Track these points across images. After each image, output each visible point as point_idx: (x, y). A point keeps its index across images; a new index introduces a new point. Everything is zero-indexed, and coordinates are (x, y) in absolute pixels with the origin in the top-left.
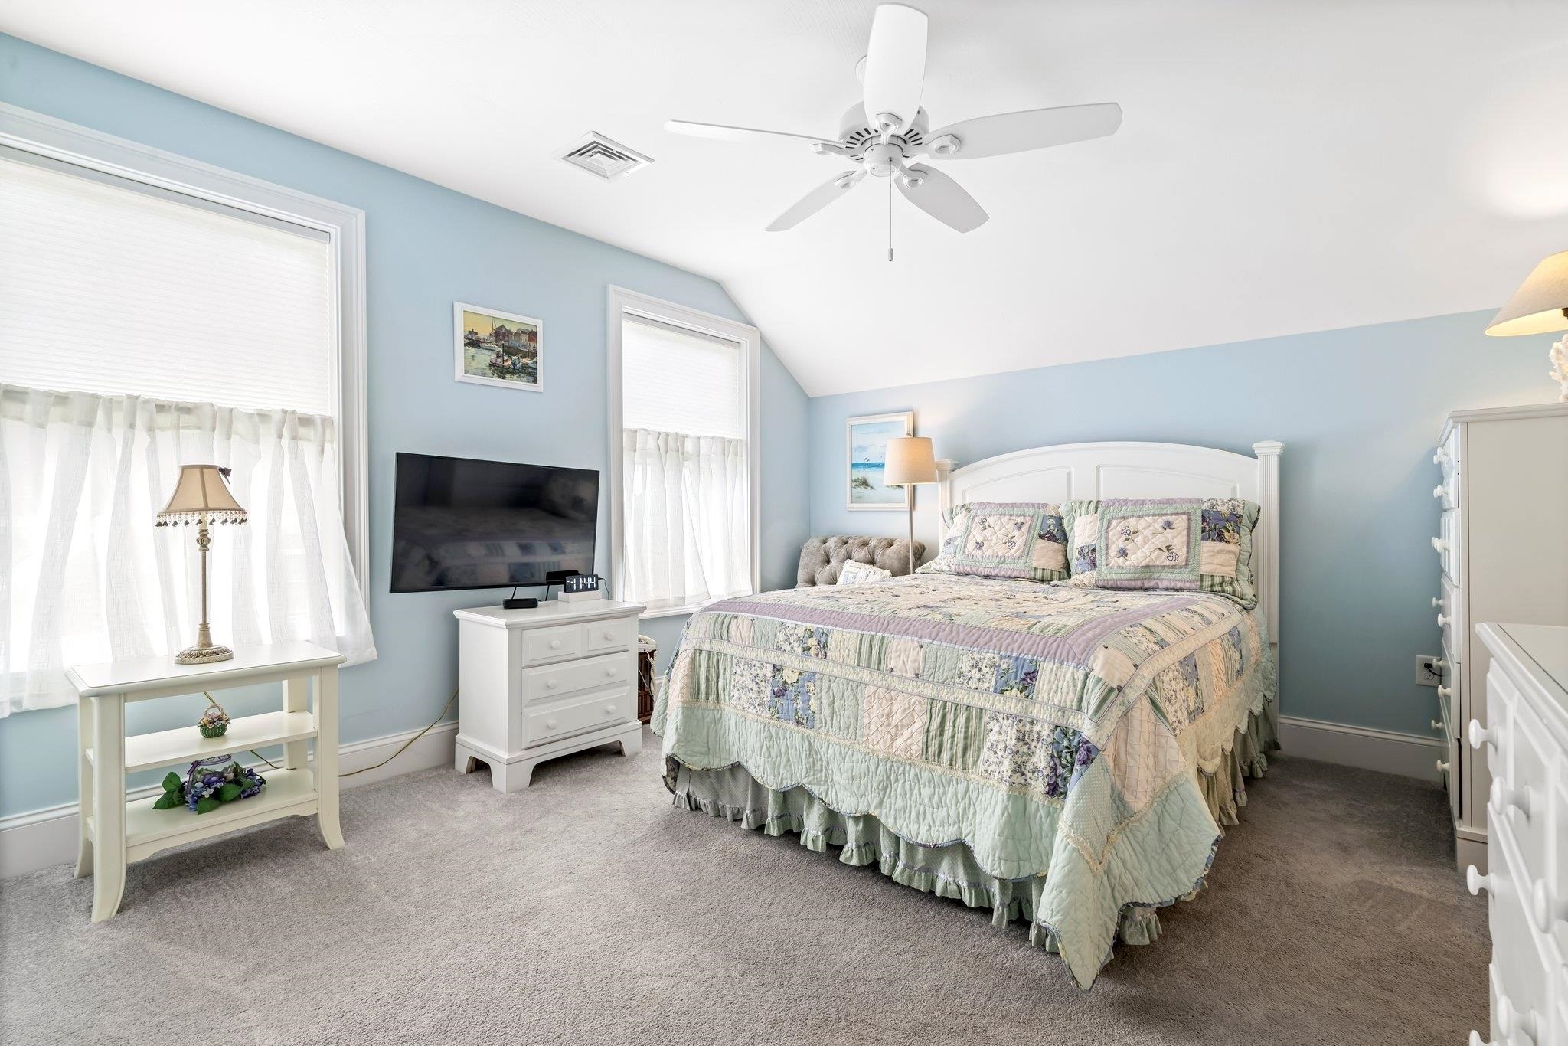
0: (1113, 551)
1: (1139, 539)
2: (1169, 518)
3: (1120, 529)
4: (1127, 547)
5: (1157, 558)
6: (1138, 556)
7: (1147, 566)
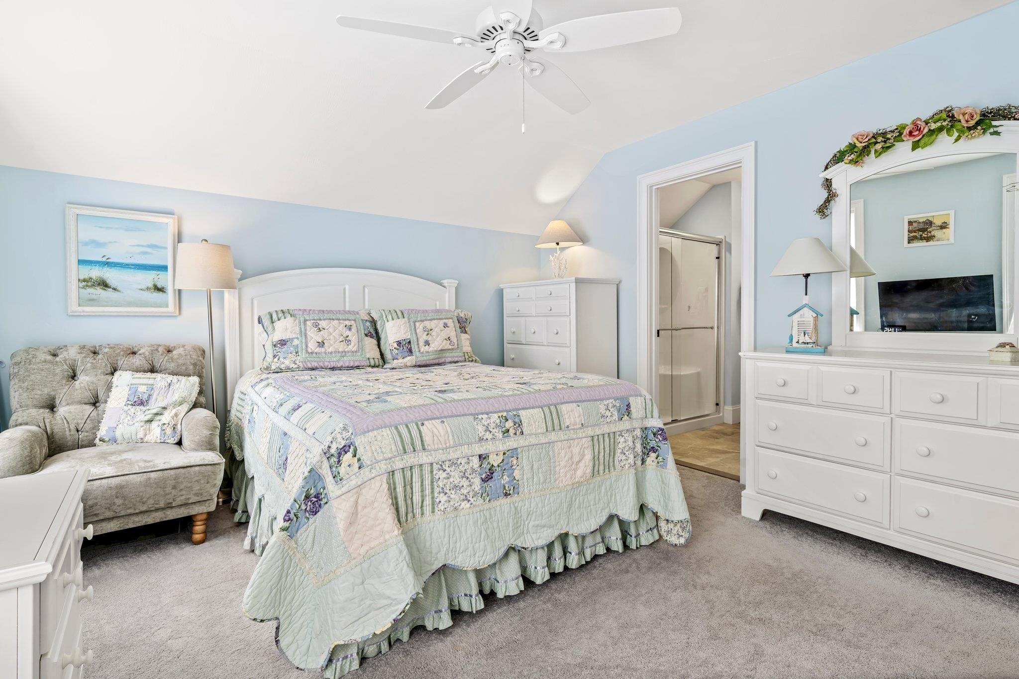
0: (421, 343)
1: (434, 333)
2: (446, 321)
3: (422, 328)
4: (429, 339)
5: (446, 345)
6: (436, 345)
7: (442, 350)
